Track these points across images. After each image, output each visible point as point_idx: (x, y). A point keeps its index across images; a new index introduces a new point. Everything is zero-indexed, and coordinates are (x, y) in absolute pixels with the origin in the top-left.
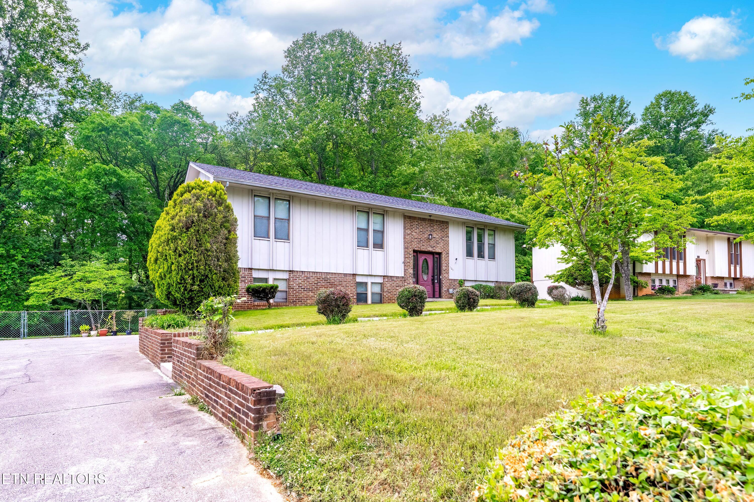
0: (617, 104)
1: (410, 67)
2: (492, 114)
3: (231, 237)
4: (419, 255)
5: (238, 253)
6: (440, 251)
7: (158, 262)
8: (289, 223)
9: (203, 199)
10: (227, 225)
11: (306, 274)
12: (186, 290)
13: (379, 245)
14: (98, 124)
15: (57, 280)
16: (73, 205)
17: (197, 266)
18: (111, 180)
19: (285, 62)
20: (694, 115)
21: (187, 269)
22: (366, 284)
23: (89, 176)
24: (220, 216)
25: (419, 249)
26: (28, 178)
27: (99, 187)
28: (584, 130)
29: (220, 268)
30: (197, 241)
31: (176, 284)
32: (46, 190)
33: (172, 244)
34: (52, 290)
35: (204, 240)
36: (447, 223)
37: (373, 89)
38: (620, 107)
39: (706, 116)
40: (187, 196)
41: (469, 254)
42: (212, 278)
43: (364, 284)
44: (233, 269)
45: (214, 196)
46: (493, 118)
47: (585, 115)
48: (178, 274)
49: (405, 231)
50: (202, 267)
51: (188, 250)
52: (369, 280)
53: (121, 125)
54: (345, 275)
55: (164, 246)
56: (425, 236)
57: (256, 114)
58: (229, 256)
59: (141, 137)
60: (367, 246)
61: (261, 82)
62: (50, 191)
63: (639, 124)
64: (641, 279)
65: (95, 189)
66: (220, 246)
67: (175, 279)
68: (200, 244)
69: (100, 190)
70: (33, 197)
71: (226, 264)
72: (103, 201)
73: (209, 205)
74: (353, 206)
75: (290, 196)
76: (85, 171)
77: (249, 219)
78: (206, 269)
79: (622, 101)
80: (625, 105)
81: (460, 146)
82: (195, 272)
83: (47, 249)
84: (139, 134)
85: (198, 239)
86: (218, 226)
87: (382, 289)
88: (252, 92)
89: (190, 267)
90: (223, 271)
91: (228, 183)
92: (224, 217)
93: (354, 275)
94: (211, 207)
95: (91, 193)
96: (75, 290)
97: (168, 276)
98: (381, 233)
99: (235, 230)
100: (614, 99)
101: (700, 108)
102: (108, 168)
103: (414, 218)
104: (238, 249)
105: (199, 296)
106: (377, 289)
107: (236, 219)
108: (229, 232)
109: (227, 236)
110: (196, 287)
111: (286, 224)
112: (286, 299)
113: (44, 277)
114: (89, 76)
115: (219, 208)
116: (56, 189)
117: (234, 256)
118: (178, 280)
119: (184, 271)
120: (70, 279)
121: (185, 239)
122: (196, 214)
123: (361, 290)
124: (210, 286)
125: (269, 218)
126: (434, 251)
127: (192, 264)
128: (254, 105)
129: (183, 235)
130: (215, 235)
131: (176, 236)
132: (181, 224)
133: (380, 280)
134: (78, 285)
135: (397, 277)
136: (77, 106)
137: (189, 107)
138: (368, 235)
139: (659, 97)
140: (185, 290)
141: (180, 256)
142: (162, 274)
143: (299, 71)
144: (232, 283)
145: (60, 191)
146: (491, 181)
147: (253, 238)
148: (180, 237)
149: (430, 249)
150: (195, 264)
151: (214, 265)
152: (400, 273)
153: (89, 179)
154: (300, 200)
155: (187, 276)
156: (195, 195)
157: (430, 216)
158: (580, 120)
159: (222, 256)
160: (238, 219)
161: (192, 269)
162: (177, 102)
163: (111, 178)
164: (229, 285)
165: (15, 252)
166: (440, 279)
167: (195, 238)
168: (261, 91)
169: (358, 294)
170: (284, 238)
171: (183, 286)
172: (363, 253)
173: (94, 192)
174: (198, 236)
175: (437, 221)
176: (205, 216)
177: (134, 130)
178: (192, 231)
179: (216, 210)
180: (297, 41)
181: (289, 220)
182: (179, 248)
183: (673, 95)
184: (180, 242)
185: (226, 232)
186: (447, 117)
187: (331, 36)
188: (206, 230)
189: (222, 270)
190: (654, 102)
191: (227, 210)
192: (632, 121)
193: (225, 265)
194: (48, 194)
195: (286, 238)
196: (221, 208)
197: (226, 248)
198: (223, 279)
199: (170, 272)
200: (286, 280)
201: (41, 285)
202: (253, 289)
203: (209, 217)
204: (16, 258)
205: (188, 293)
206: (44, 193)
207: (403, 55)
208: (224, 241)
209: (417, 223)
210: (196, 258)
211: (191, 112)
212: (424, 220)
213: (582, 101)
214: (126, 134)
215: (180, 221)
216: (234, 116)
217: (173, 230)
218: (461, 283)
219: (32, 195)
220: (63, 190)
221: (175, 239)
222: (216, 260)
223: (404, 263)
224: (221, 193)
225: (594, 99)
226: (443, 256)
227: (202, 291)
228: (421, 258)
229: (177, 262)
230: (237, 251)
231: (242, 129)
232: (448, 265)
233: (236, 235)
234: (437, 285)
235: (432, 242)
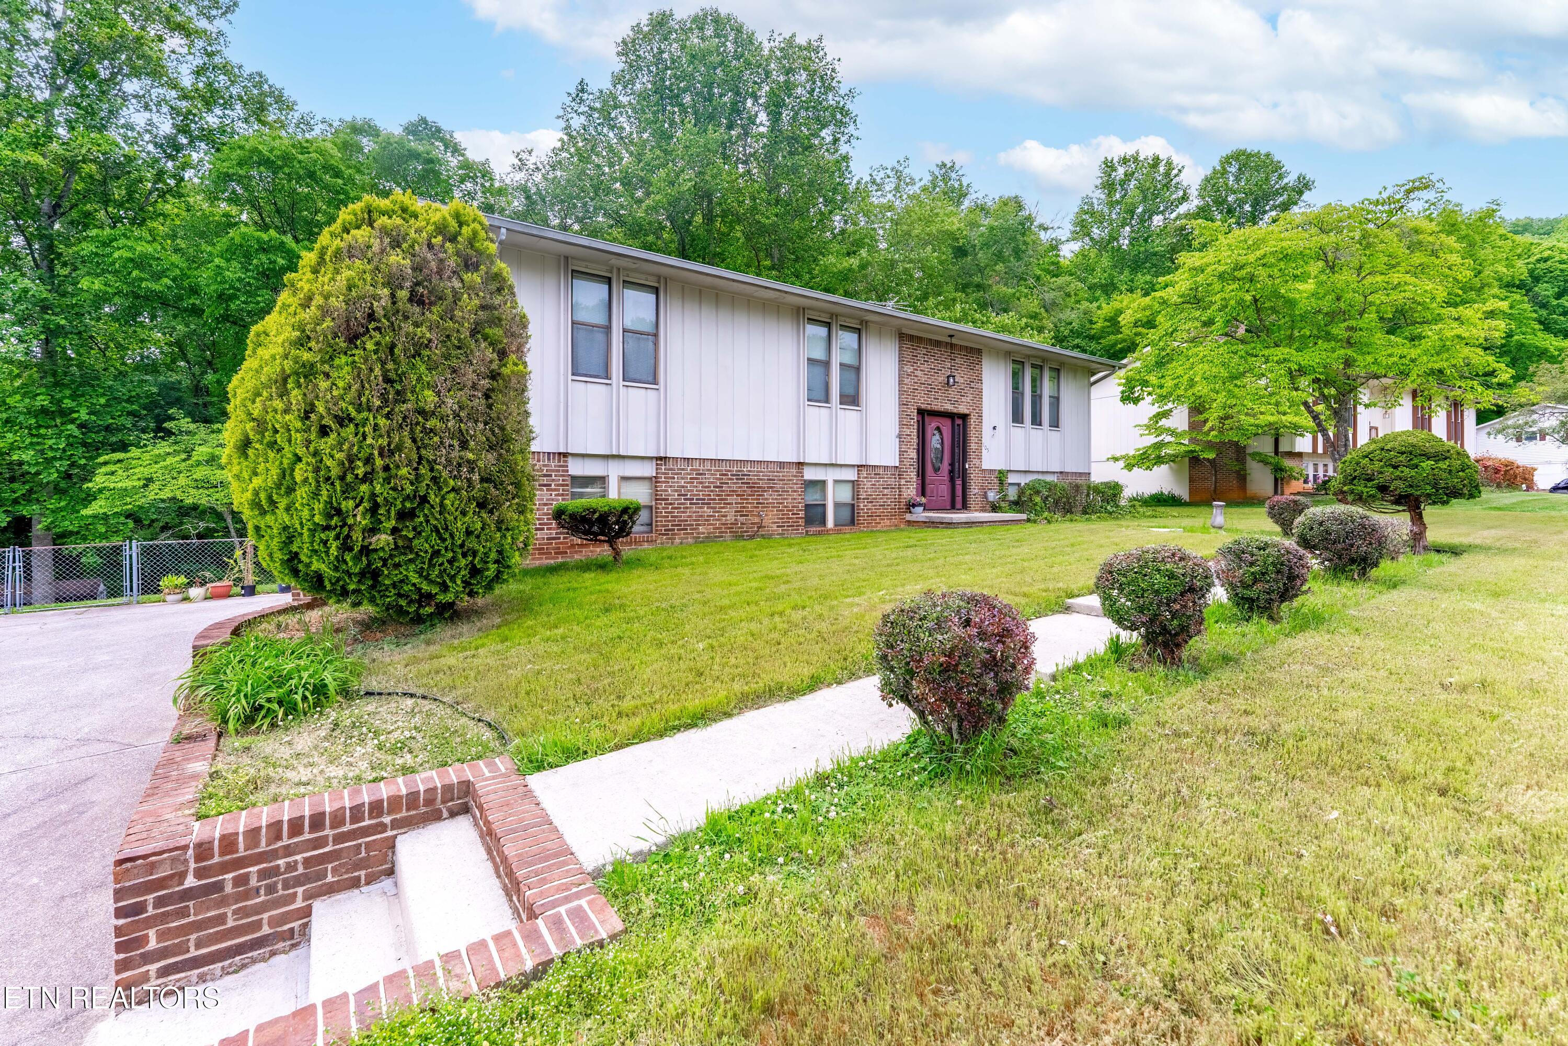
0: (1162, 169)
1: (839, 82)
2: (963, 179)
3: (505, 371)
4: (927, 419)
5: (532, 421)
6: (966, 411)
7: (251, 452)
8: (656, 344)
9: (412, 246)
10: (495, 332)
11: (696, 465)
12: (351, 549)
13: (851, 399)
14: (250, 151)
15: (156, 463)
16: (196, 311)
17: (386, 468)
18: (275, 262)
19: (618, 65)
20: (1278, 193)
21: (349, 478)
22: (823, 483)
23: (230, 253)
24: (469, 303)
25: (929, 407)
26: (96, 254)
27: (249, 277)
28: (1106, 210)
29: (471, 471)
30: (387, 380)
31: (313, 532)
32: (134, 279)
33: (295, 392)
34: (142, 483)
35: (414, 377)
36: (979, 352)
37: (775, 117)
38: (1167, 174)
39: (1301, 193)
40: (361, 235)
41: (1017, 418)
42: (442, 505)
43: (819, 487)
44: (513, 471)
45: (453, 239)
46: (965, 184)
47: (1109, 186)
48: (316, 495)
49: (901, 369)
50: (404, 471)
51: (354, 413)
52: (829, 476)
53: (300, 157)
54: (782, 464)
55: (271, 398)
56: (941, 379)
57: (564, 155)
58: (502, 429)
59: (340, 181)
60: (827, 400)
61: (574, 100)
62: (142, 280)
63: (1194, 203)
64: (1287, 463)
65: (240, 280)
66: (471, 398)
67: (306, 513)
68: (398, 393)
69: (252, 281)
70: (107, 293)
71: (491, 457)
72: (258, 303)
73: (433, 265)
74: (799, 308)
75: (659, 277)
76: (222, 243)
77: (559, 331)
78: (418, 476)
79: (1169, 163)
80: (1175, 172)
81: (929, 222)
82: (378, 488)
83: (147, 397)
84: (337, 174)
85: (392, 375)
86: (465, 334)
87: (856, 495)
88: (559, 117)
89: (360, 472)
90: (483, 480)
91: (503, 231)
92: (483, 307)
93: (800, 465)
94: (440, 272)
95: (232, 287)
96: (193, 484)
97: (283, 503)
98: (854, 371)
99: (520, 350)
100: (1156, 161)
101: (1290, 179)
102: (265, 237)
103: (920, 339)
104: (531, 407)
105: (397, 566)
106: (845, 495)
107: (524, 316)
108: (503, 354)
109: (494, 366)
110: (383, 539)
111: (651, 345)
112: (651, 524)
113: (129, 455)
114: (241, 67)
115: (467, 277)
116: (157, 277)
117: (518, 431)
118: (317, 519)
119: (338, 484)
120: (184, 460)
121: (343, 375)
122: (386, 291)
123: (813, 498)
124: (437, 531)
125: (608, 329)
126: (955, 411)
127: (368, 460)
128: (561, 140)
129: (337, 362)
130: (454, 363)
131: (312, 365)
132: (328, 323)
133: (851, 475)
134: (199, 473)
135: (886, 468)
136: (212, 120)
137: (439, 130)
138: (827, 373)
139: (1227, 161)
140: (346, 547)
141: (324, 431)
142: (263, 496)
143: (643, 82)
144: (512, 515)
145: (166, 281)
146: (979, 287)
147: (570, 377)
148: (326, 368)
149: (949, 407)
150: (379, 462)
151: (449, 461)
152: (892, 460)
153: (228, 260)
154: (683, 287)
155: (351, 504)
156: (385, 231)
157: (951, 336)
158: (1100, 195)
159: (477, 431)
160: (529, 317)
161: (368, 478)
162: (414, 118)
163: (273, 258)
164: (500, 522)
165: (74, 404)
166: (965, 470)
167: (377, 371)
168: (574, 115)
169: (807, 506)
170: (644, 378)
171: (337, 537)
172: (817, 415)
173: (238, 285)
174: (390, 366)
175: (962, 348)
176: (415, 298)
177: (327, 168)
178: (370, 346)
179: (457, 284)
180: (638, 25)
181: (656, 335)
182: (321, 408)
183: (1250, 156)
184: (324, 385)
185: (490, 354)
186: (906, 171)
187: (699, 21)
188: (418, 349)
189: (476, 477)
190: (1218, 168)
191: (493, 287)
192: (1185, 198)
193: (488, 460)
194: (139, 287)
195: (650, 379)
196: (474, 278)
197: (490, 407)
198: (481, 505)
199: (291, 490)
200: (650, 479)
201: (120, 472)
202: (573, 516)
203: (431, 304)
204: (75, 415)
205: (357, 559)
206: (132, 284)
207: (829, 58)
208: (485, 383)
209: (924, 351)
210: (384, 442)
211: (442, 140)
212: (938, 343)
213: (1105, 162)
214: (312, 175)
215: (325, 312)
216: (524, 156)
217: (302, 342)
218: (1001, 476)
219: (103, 287)
220: (174, 280)
221: (308, 372)
222: (456, 443)
223: (899, 436)
224: (475, 233)
225: (1124, 161)
226: (972, 421)
227: (410, 548)
228: (931, 424)
229: (316, 454)
230: (527, 414)
231: (538, 177)
232: (979, 442)
233: (525, 364)
234: (959, 482)
235: (953, 392)
